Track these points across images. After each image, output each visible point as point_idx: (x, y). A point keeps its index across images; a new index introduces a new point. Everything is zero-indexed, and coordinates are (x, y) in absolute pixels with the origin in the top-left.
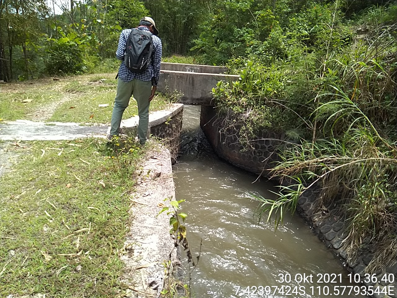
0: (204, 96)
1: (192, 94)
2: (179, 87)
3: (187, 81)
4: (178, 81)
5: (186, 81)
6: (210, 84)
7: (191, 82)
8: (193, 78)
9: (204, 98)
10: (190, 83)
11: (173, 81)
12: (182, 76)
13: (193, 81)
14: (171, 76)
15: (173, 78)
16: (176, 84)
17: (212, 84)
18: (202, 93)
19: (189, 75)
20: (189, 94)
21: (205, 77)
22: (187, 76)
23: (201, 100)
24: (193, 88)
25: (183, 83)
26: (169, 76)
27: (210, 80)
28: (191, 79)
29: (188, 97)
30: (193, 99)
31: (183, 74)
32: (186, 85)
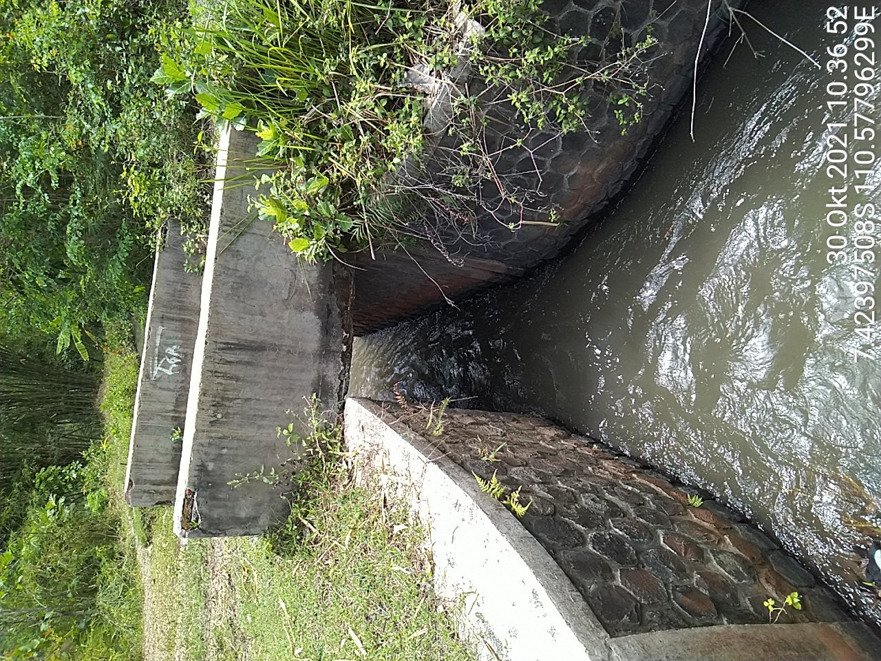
0: (310, 300)
1: (302, 354)
2: (264, 417)
3: (241, 375)
4: (237, 419)
5: (237, 379)
6: (260, 266)
7: (245, 356)
8: (228, 347)
9: (320, 302)
10: (248, 363)
11: (235, 444)
12: (216, 402)
13: (240, 347)
14: (213, 451)
15: (225, 443)
16: (251, 432)
17: (258, 259)
18: (300, 308)
19: (211, 367)
20: (302, 371)
21: (226, 290)
22: (215, 373)
23: (329, 312)
24: (274, 348)
25: (247, 393)
26: (211, 466)
27: (242, 266)
28: (230, 357)
29: (312, 376)
30: (325, 352)
31: (204, 393)
32: (256, 383)
